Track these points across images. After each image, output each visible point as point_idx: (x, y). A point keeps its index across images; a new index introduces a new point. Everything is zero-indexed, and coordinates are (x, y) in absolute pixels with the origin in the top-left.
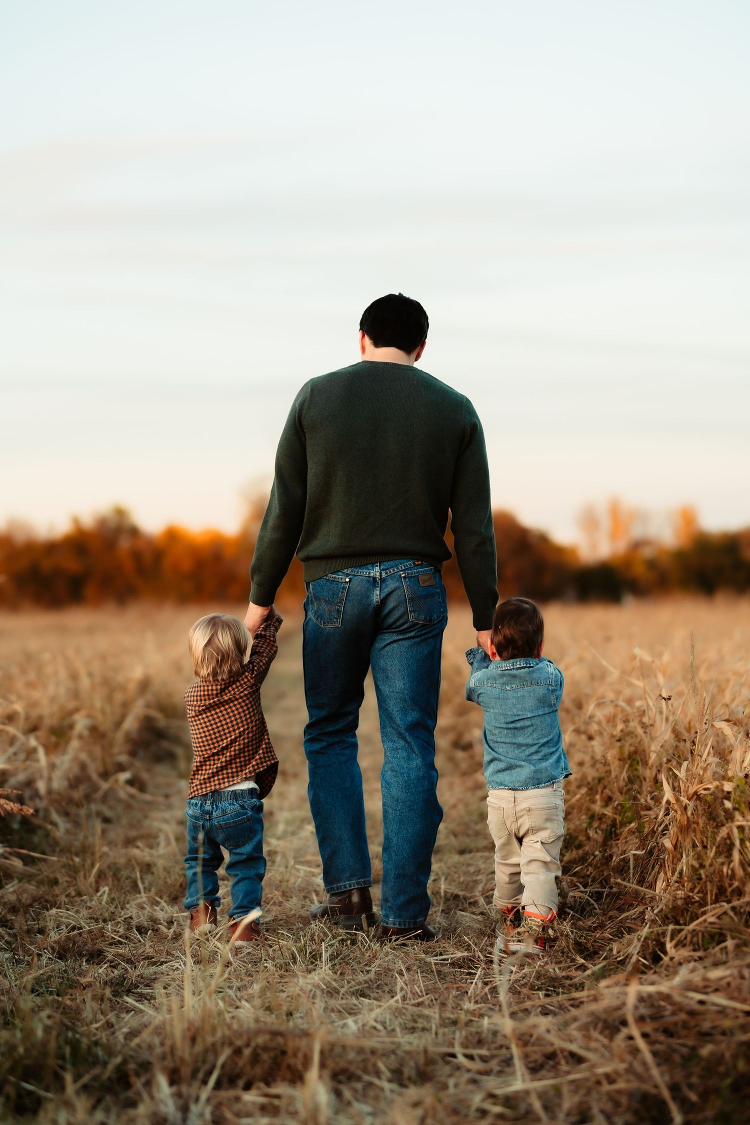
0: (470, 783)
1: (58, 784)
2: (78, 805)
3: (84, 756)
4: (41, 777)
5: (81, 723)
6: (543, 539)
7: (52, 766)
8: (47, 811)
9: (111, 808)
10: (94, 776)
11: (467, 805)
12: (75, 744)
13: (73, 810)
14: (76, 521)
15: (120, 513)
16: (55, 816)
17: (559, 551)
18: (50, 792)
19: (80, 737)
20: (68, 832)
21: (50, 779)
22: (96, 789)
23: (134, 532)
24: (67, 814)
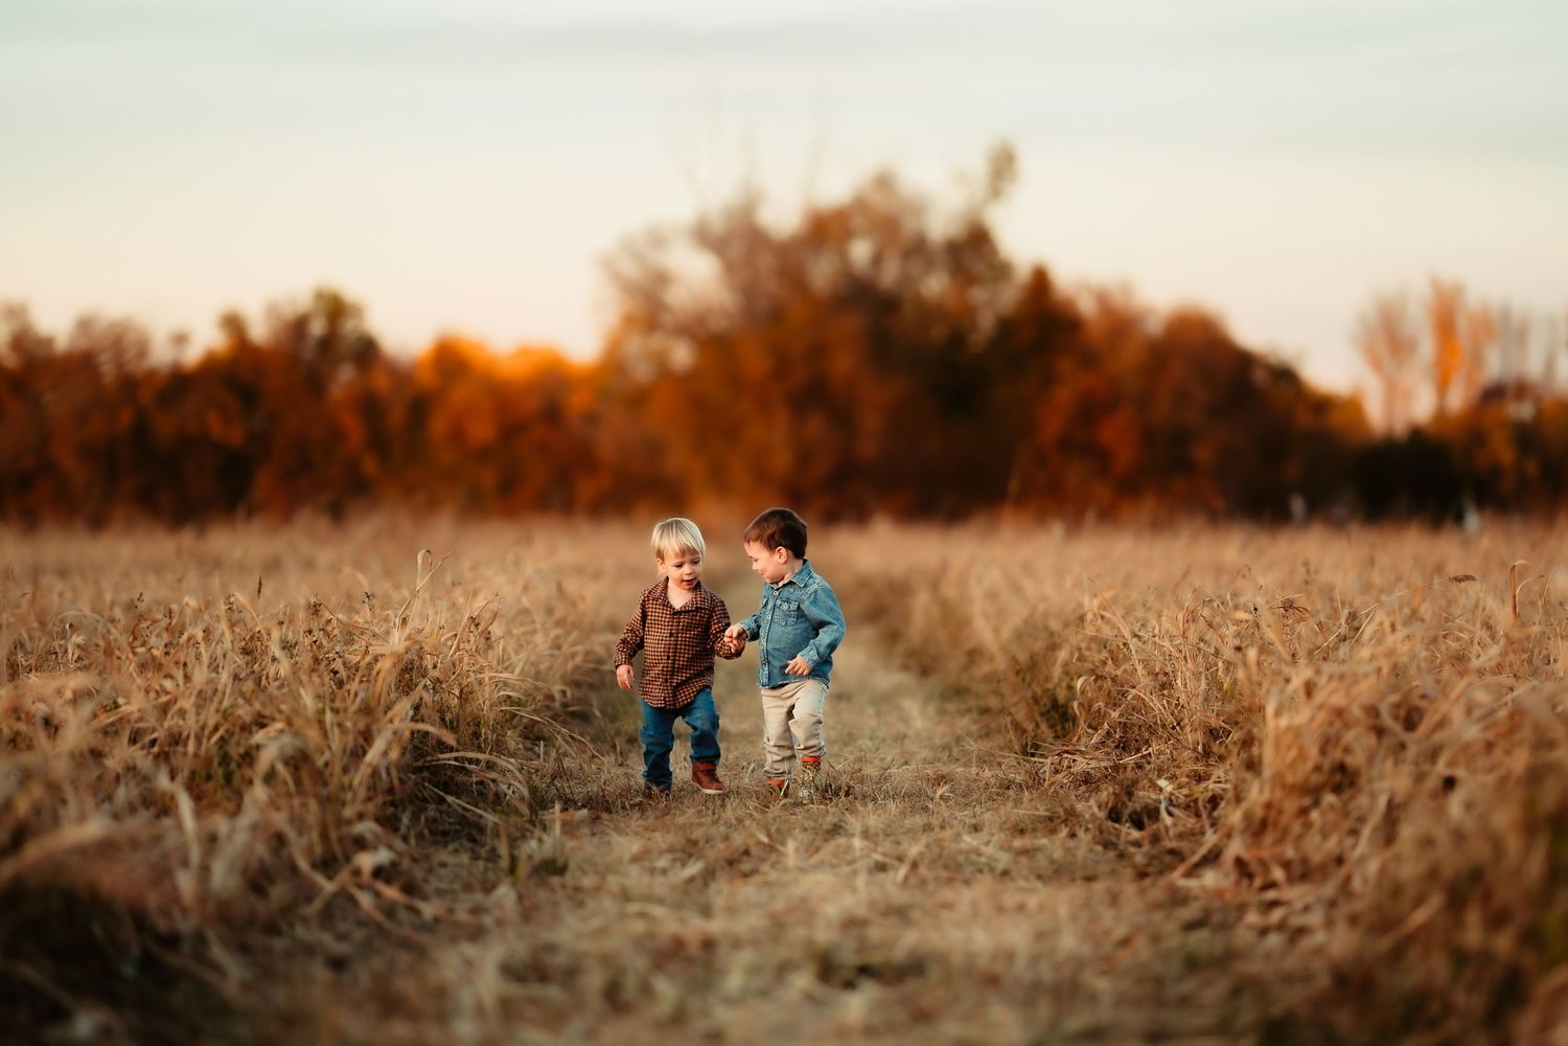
0: (1157, 892)
1: (223, 877)
2: (272, 929)
3: (280, 819)
4: (185, 863)
5: (271, 746)
6: (1285, 375)
7: (211, 840)
8: (201, 940)
9: (342, 937)
10: (303, 865)
11: (1155, 939)
12: (259, 792)
13: (256, 938)
14: (233, 324)
15: (336, 308)
16: (218, 952)
17: (1322, 405)
18: (204, 894)
19: (270, 777)
20: (246, 986)
21: (205, 869)
22: (308, 893)
23: (367, 351)
24: (243, 949)
